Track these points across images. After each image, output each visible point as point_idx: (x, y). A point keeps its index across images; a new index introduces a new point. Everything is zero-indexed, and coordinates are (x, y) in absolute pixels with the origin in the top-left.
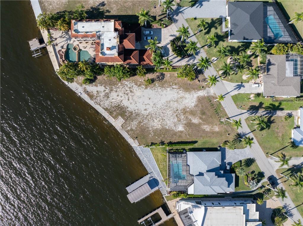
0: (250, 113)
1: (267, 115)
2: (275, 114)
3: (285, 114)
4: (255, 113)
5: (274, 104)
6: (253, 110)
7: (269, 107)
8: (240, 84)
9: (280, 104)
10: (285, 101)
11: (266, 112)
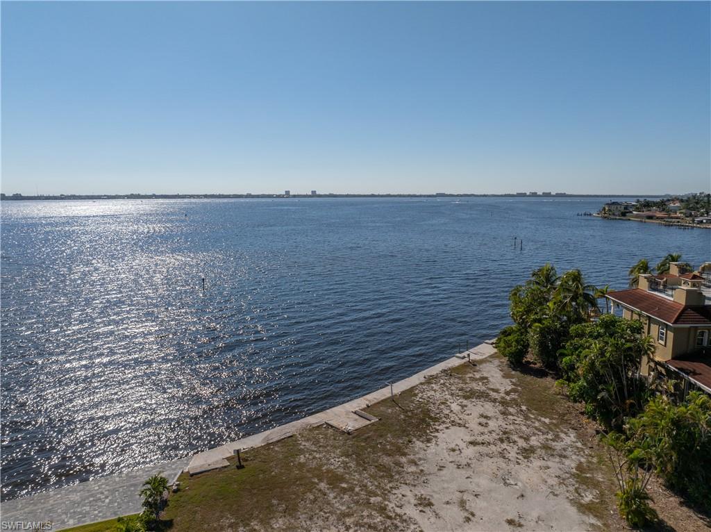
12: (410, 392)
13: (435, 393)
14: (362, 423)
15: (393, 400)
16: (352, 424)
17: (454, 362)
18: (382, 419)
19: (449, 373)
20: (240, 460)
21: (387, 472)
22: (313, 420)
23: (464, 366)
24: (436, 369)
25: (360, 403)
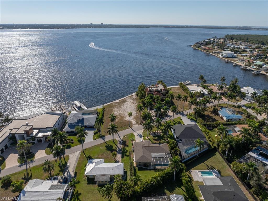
0: (121, 141)
1: (118, 149)
2: (118, 153)
3: (118, 159)
4: (119, 143)
5: (128, 152)
6: (122, 142)
7: (124, 150)
8: (142, 136)
9: (128, 156)
10: (130, 159)
11: (120, 148)
12: (124, 99)
13: (127, 99)
14: (119, 102)
15: (122, 100)
16: (118, 102)
17: (131, 95)
18: (121, 101)
19: (129, 97)
20: (108, 105)
21: (121, 105)
22: (114, 102)
23: (131, 96)
24: (128, 96)
25: (119, 100)
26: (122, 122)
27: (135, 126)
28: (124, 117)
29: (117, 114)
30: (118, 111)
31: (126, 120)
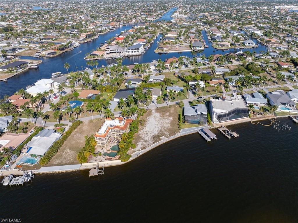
26: (163, 112)
27: (154, 109)
28: (161, 116)
29: (166, 119)
30: (165, 123)
31: (160, 113)
